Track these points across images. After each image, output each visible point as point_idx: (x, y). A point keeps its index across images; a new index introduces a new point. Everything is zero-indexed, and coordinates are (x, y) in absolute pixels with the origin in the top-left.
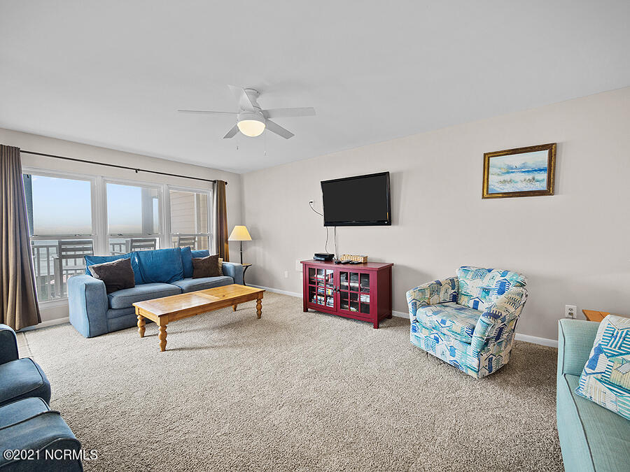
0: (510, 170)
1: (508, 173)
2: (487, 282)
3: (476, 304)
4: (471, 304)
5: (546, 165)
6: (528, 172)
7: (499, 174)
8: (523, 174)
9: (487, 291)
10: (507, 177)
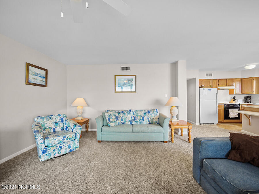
0: (36, 74)
1: (35, 75)
2: (54, 120)
3: (54, 130)
4: (52, 131)
5: (45, 76)
6: (41, 77)
7: (32, 75)
8: (39, 77)
9: (57, 123)
10: (35, 77)
